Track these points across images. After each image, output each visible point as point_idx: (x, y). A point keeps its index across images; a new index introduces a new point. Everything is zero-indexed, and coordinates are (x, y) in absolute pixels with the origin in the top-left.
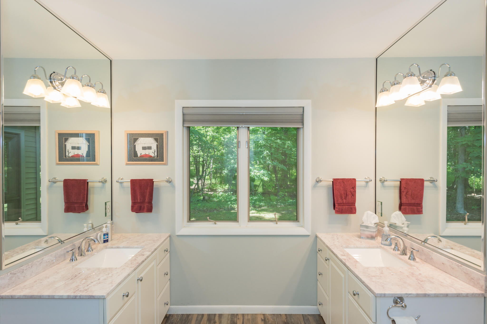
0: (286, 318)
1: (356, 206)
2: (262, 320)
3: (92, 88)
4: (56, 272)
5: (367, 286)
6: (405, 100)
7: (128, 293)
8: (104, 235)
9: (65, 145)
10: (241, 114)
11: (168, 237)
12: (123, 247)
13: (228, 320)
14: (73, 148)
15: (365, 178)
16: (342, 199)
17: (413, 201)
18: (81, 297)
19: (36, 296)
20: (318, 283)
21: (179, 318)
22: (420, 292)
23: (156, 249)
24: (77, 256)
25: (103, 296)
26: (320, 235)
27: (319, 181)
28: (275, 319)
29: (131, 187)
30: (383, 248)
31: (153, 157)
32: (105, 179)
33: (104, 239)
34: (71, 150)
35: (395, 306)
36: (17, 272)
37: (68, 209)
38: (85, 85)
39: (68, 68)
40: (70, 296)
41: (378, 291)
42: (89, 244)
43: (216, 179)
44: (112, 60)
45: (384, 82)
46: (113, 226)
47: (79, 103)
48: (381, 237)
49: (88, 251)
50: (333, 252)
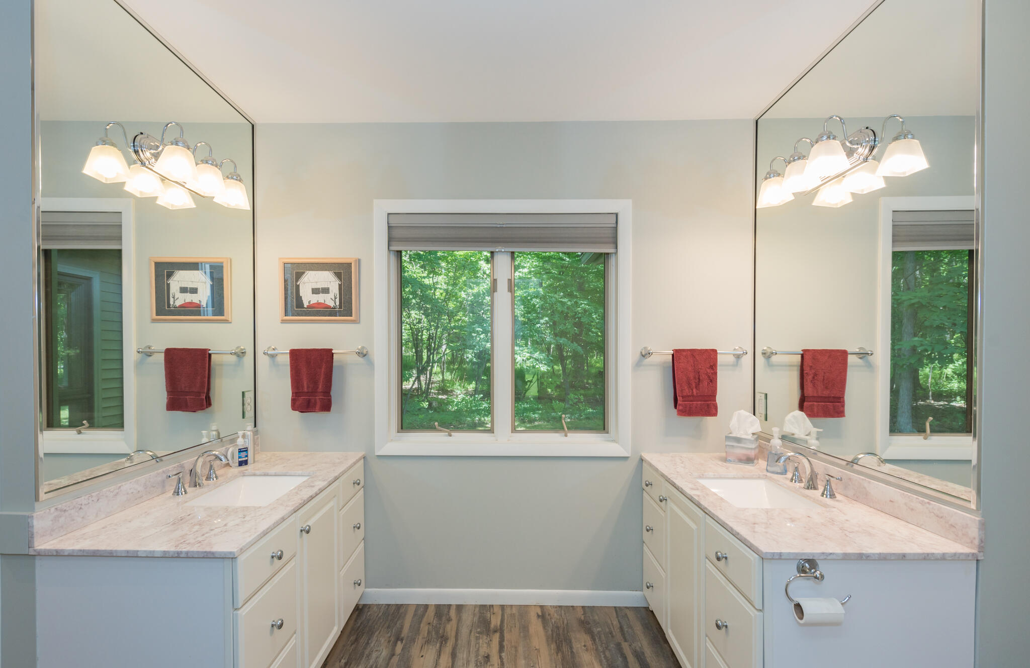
0: (585, 613)
1: (717, 401)
2: (538, 616)
3: (214, 167)
4: (146, 512)
5: (745, 539)
6: (815, 192)
7: (282, 552)
8: (239, 452)
9: (168, 285)
10: (499, 226)
11: (360, 459)
12: (275, 473)
13: (474, 615)
14: (184, 290)
15: (735, 349)
16: (690, 387)
17: (826, 393)
18: (189, 555)
19: (103, 551)
20: (645, 548)
21: (382, 610)
22: (850, 550)
23: (336, 479)
24: (187, 486)
25: (231, 553)
26: (647, 456)
27: (646, 354)
28: (563, 614)
29: (291, 363)
30: (771, 479)
31: (333, 308)
32: (242, 350)
33: (240, 460)
34: (178, 295)
35: (800, 576)
36: (69, 507)
37: (174, 404)
38: (202, 161)
39: (168, 124)
40: (168, 552)
41: (765, 547)
42: (211, 466)
43: (451, 373)
44: (256, 123)
45: (774, 160)
46: (257, 438)
47: (191, 199)
48: (765, 461)
49: (208, 478)
50: (674, 485)
